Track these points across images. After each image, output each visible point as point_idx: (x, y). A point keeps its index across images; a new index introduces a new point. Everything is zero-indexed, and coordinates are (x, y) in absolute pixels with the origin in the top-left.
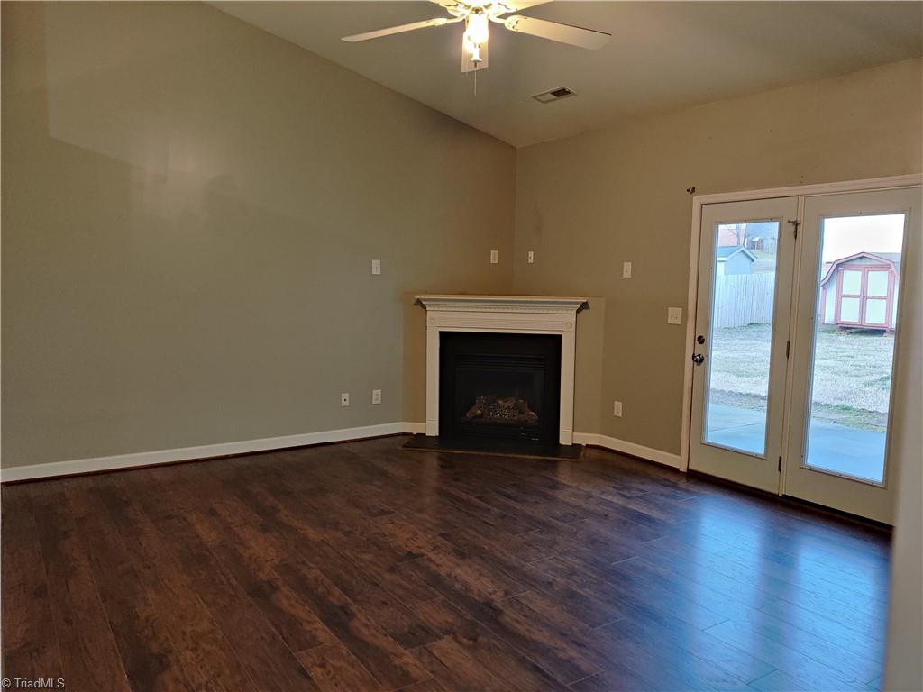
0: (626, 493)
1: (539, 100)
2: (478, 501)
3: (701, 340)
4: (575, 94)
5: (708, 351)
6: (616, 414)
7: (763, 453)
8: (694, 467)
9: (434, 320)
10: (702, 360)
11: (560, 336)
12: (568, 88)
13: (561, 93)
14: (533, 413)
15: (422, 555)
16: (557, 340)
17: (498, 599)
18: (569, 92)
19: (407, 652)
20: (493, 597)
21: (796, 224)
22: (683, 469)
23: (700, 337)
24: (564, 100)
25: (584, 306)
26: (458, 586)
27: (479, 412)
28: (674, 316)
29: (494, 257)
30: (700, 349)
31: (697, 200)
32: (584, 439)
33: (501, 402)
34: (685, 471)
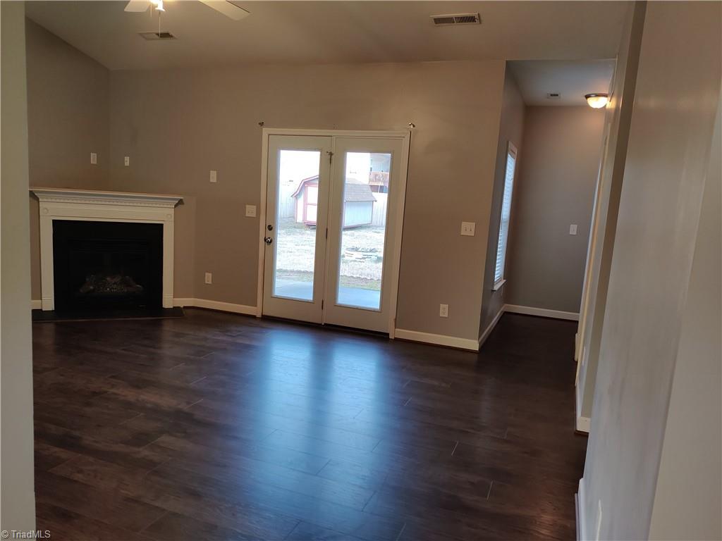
0: (229, 334)
1: (144, 37)
2: (123, 352)
3: (270, 228)
4: (175, 38)
5: (275, 235)
6: (206, 282)
7: (312, 299)
8: (266, 313)
9: (48, 210)
10: (271, 241)
11: (162, 225)
12: (171, 33)
13: (165, 35)
14: (138, 286)
15: (106, 392)
16: (159, 228)
17: (184, 407)
18: (172, 36)
19: (141, 449)
20: (180, 407)
21: (331, 154)
22: (259, 315)
23: (269, 226)
24: (166, 41)
25: (181, 202)
26: (149, 405)
27: (92, 288)
28: (250, 211)
29: (94, 158)
30: (269, 233)
31: (266, 131)
32: (183, 302)
33: (108, 279)
34: (260, 316)
